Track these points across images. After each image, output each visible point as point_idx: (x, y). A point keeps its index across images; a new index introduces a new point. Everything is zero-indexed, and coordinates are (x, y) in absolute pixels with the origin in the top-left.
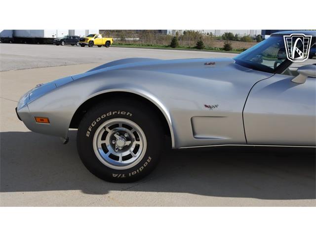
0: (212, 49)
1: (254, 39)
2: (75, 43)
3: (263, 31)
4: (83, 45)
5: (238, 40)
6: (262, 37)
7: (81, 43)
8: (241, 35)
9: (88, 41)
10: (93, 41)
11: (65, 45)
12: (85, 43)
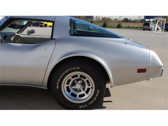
0: (112, 27)
1: (140, 21)
2: (38, 25)
3: (145, 16)
4: (42, 26)
5: (131, 22)
6: (144, 20)
7: (40, 25)
8: (133, 19)
9: (44, 24)
10: (46, 24)
11: (33, 26)
12: (42, 25)
